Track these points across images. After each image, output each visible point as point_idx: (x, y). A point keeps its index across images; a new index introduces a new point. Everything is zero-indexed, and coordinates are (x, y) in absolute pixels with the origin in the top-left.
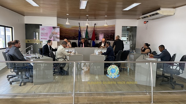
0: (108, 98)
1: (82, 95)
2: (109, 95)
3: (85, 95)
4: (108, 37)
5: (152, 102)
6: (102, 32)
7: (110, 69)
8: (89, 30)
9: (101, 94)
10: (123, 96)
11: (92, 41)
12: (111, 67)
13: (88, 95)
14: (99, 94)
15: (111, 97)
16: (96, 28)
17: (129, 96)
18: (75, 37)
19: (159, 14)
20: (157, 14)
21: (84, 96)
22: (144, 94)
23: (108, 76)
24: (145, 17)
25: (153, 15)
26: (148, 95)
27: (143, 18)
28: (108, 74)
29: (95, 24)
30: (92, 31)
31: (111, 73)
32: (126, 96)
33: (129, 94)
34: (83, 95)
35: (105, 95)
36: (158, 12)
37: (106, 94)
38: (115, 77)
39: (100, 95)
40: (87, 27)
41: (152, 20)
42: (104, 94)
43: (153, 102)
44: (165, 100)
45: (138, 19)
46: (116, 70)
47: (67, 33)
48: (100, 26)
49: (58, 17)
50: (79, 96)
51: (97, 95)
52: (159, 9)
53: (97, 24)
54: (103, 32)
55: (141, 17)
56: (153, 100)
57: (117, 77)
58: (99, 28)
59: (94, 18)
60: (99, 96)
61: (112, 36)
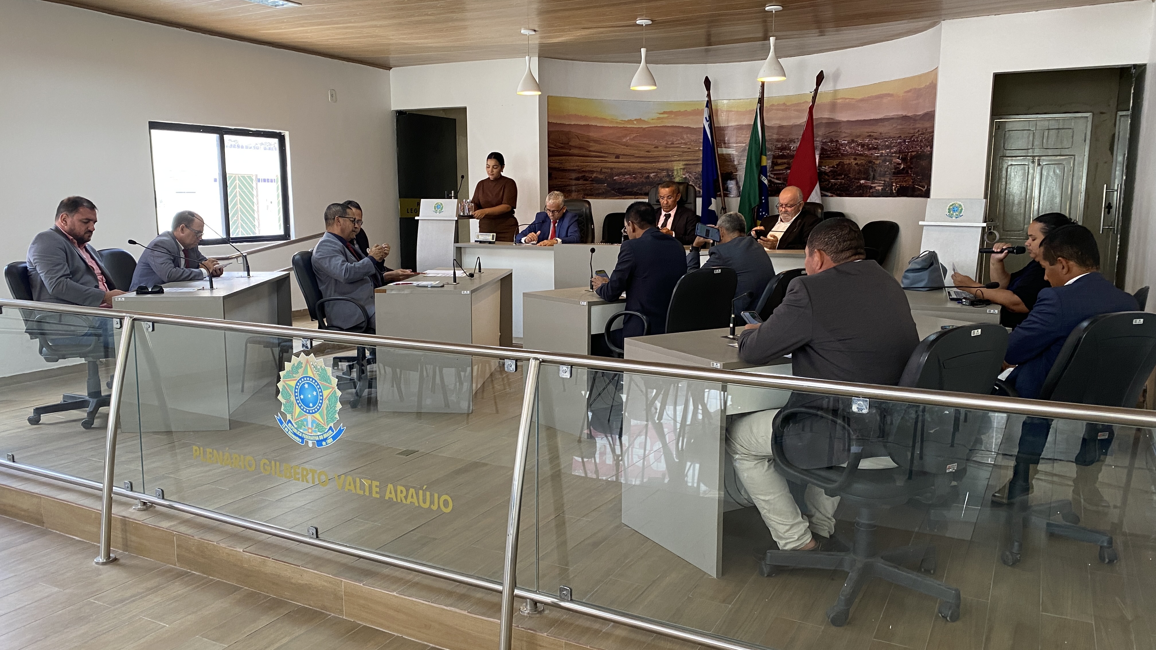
0: (267, 569)
7: (293, 383)
10: (345, 582)
12: (295, 368)
15: (281, 565)
17: (379, 592)
23: (285, 427)
28: (284, 416)
29: (820, 78)
31: (298, 410)
32: (361, 586)
38: (319, 443)
40: (761, 101)
46: (325, 394)
47: (628, 151)
57: (330, 442)
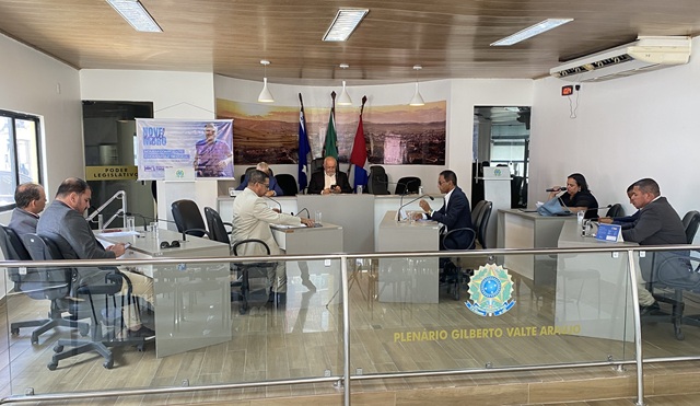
0: (474, 393)
1: (373, 386)
2: (476, 380)
3: (386, 385)
4: (418, 152)
5: (640, 402)
6: (392, 129)
7: (480, 282)
8: (339, 122)
9: (445, 379)
10: (530, 384)
11: (353, 167)
12: (482, 274)
13: (396, 384)
14: (438, 380)
15: (484, 387)
16: (370, 116)
17: (553, 383)
18: (284, 154)
19: (632, 59)
20: (624, 58)
21: (384, 388)
22: (606, 371)
23: (472, 308)
24: (571, 72)
25: (609, 62)
26: (621, 376)
27: (561, 75)
28: (472, 302)
29: (364, 100)
30: (352, 125)
31: (483, 296)
32: (541, 382)
33: (550, 376)
34: (379, 385)
35: (463, 381)
36: (629, 50)
37: (465, 378)
38: (497, 313)
39: (443, 382)
40: (333, 110)
41: (597, 80)
42: (458, 378)
43: (644, 400)
44: (684, 391)
45: (534, 78)
46: (503, 284)
47: (253, 135)
48: (384, 107)
49: (220, 72)
50: (363, 391)
51: (431, 383)
52: (633, 39)
53: (371, 99)
54: (398, 129)
55: (553, 70)
56: (643, 394)
57: (505, 311)
58: (378, 115)
59: (359, 73)
60: (439, 388)
61: (435, 144)
